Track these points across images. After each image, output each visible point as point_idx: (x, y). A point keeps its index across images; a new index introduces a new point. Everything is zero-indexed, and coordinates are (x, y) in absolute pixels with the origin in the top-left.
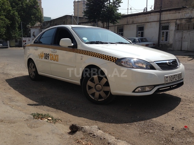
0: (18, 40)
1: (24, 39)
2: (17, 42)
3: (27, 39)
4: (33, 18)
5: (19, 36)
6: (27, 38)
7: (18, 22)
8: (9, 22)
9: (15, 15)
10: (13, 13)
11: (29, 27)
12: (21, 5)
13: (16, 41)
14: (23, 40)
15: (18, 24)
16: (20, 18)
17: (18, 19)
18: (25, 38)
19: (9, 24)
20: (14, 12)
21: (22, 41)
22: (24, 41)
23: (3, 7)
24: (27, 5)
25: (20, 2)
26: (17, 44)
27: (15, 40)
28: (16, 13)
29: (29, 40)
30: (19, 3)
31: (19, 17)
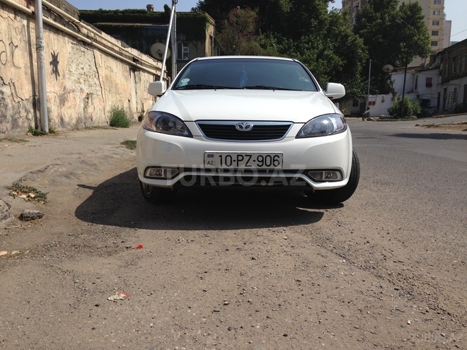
0: (360, 101)
1: (371, 98)
2: (357, 106)
3: (379, 98)
4: (405, 47)
5: (362, 92)
6: (379, 96)
7: (361, 61)
8: (341, 63)
9: (356, 46)
10: (353, 41)
11: (388, 69)
12: (379, 21)
13: (355, 104)
14: (370, 100)
15: (361, 65)
16: (367, 52)
17: (362, 53)
18: (375, 96)
19: (341, 66)
20: (356, 39)
21: (367, 103)
22: (370, 103)
23: (334, 30)
24: (393, 18)
25: (378, 15)
26: (357, 109)
27: (354, 101)
28: (360, 41)
29: (383, 101)
30: (376, 16)
31: (367, 50)
